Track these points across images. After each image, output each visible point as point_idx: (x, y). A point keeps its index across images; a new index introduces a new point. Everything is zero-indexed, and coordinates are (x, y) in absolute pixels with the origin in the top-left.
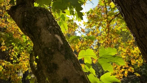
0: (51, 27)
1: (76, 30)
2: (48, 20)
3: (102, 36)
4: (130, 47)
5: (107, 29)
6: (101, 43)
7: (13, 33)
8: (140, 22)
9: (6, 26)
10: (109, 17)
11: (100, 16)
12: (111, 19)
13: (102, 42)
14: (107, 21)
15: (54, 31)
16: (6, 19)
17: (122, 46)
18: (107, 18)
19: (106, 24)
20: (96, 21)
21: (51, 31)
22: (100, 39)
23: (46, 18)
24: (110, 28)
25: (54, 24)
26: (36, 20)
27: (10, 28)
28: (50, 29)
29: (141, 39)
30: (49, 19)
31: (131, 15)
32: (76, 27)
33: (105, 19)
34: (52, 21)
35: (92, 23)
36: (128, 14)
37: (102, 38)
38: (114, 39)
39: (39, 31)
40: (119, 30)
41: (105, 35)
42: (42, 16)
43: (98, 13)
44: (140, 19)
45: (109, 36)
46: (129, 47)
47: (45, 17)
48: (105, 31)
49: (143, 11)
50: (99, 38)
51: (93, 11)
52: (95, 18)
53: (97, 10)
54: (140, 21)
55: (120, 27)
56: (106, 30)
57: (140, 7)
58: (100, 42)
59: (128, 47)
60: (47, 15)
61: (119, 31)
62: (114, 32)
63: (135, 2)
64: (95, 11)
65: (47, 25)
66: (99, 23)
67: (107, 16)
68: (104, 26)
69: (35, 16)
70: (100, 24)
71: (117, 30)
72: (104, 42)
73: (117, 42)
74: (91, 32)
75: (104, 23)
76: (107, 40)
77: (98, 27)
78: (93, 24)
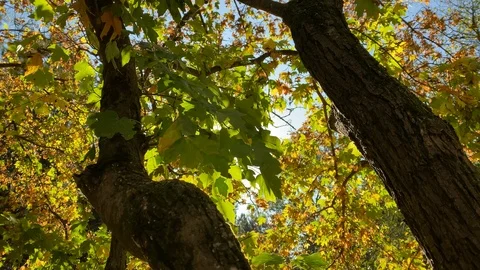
0: (218, 244)
1: (240, 200)
2: (209, 226)
3: (324, 223)
4: (415, 261)
5: (338, 201)
6: (322, 245)
7: (29, 206)
8: (440, 220)
9: (9, 185)
10: (342, 165)
11: (314, 161)
12: (349, 170)
13: (324, 242)
14: (337, 176)
15: (226, 256)
16: (14, 162)
17: (390, 256)
18: (336, 168)
19: (333, 183)
20: (302, 174)
21: (219, 256)
22: (318, 232)
23: (204, 218)
24: (348, 199)
25: (224, 235)
26: (177, 224)
27: (22, 192)
28: (217, 251)
29: (448, 266)
30: (212, 222)
31: (414, 197)
32: (241, 190)
33: (330, 169)
34: (219, 228)
35: (291, 180)
36: (406, 194)
37: (324, 228)
38: (362, 233)
39: (187, 255)
40: (375, 204)
41: (332, 219)
42: (193, 213)
43: (306, 153)
44: (440, 212)
45: (346, 224)
46: (412, 262)
47: (200, 214)
48: (332, 206)
49: (444, 191)
50: (314, 230)
51: (293, 146)
52: (299, 167)
53: (305, 144)
54: (441, 217)
55: (377, 197)
56: (334, 203)
57: (435, 178)
58: (317, 242)
59: (409, 260)
60: (205, 210)
61: (375, 208)
62: (360, 212)
63: (419, 165)
64: (299, 147)
65: (209, 238)
66: (311, 180)
67: (336, 162)
68: (328, 190)
69: (176, 213)
70: (315, 185)
71: (369, 205)
72: (330, 244)
73: (373, 242)
74: (289, 209)
75: (328, 180)
76: (342, 237)
77: (310, 193)
78: (293, 186)
